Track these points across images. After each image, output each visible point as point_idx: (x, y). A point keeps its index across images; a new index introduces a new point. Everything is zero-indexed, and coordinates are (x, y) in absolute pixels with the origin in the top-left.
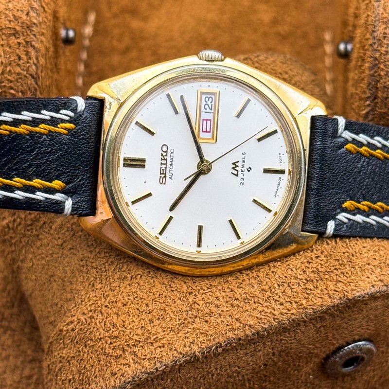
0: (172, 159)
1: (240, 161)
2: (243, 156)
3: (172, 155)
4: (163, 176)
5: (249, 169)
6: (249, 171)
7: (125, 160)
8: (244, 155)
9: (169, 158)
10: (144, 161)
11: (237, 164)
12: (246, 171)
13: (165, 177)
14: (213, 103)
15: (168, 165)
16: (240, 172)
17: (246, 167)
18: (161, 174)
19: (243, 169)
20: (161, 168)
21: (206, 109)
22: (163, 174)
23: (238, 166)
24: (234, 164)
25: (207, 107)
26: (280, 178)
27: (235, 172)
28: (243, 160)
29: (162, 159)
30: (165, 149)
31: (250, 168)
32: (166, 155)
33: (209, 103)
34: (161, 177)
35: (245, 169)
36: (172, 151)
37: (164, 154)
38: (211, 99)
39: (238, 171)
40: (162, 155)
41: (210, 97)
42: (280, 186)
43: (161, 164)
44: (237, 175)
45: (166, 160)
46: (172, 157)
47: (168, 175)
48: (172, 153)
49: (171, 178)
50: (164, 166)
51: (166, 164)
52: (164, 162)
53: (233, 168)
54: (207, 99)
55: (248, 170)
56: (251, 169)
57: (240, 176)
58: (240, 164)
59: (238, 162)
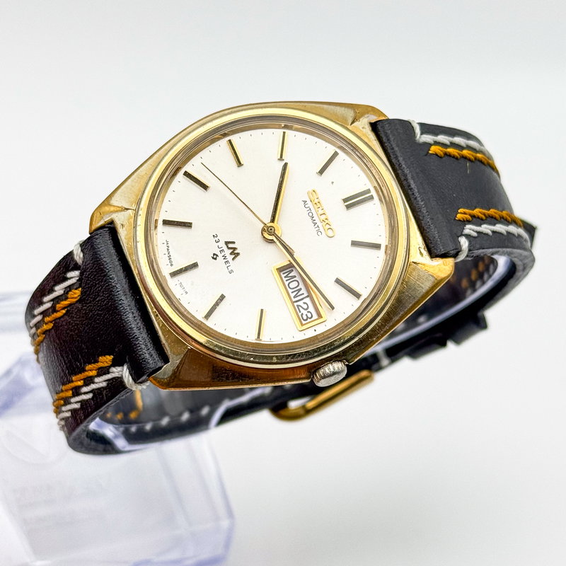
0: (315, 224)
1: (230, 261)
3: (318, 229)
5: (215, 257)
6: (214, 254)
7: (371, 198)
8: (230, 270)
9: (320, 224)
10: (348, 207)
11: (233, 256)
12: (218, 253)
14: (300, 314)
15: (315, 215)
16: (225, 247)
17: (220, 258)
19: (223, 254)
20: (322, 209)
21: (304, 303)
22: (316, 203)
23: (231, 254)
25: (305, 306)
26: (172, 265)
27: (230, 246)
28: (228, 265)
29: (327, 218)
31: (215, 259)
33: (305, 312)
34: (318, 198)
35: (220, 255)
36: (319, 233)
37: (328, 226)
38: (305, 318)
39: (229, 248)
40: (329, 224)
41: (307, 320)
42: (167, 255)
43: (324, 213)
44: (227, 243)
45: (321, 221)
46: (316, 226)
47: (309, 204)
48: (318, 231)
49: (305, 202)
51: (319, 216)
53: (235, 249)
54: (309, 315)
55: (217, 256)
56: (213, 258)
57: (222, 244)
58: (230, 258)
59: (233, 259)
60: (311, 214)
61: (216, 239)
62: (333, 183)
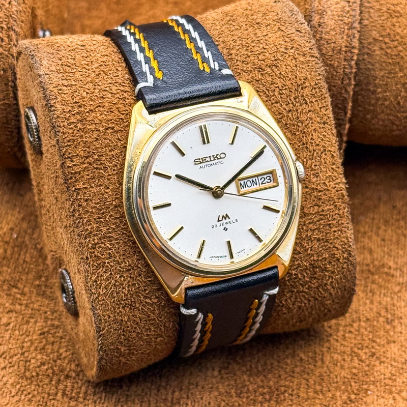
0: (216, 164)
1: (230, 220)
2: (234, 221)
4: (201, 160)
5: (225, 229)
6: (224, 229)
7: (205, 126)
9: (216, 161)
10: (209, 142)
11: (227, 218)
12: (224, 227)
13: (201, 163)
15: (210, 163)
16: (221, 222)
17: (227, 226)
18: (202, 159)
19: (224, 224)
20: (207, 157)
22: (203, 160)
23: (225, 219)
24: (227, 215)
26: (226, 256)
27: (220, 219)
28: (232, 222)
29: (213, 156)
30: (222, 156)
31: (227, 229)
32: (218, 159)
34: (199, 159)
35: (225, 226)
36: (222, 162)
39: (222, 220)
40: (217, 155)
42: (219, 258)
43: (210, 157)
44: (219, 221)
45: (214, 160)
47: (203, 165)
48: (220, 163)
49: (201, 167)
50: (208, 159)
51: (211, 160)
52: (212, 159)
53: (223, 216)
57: (218, 224)
58: (228, 220)
59: (229, 218)
60: (209, 165)
61: (215, 226)
62: (191, 148)
